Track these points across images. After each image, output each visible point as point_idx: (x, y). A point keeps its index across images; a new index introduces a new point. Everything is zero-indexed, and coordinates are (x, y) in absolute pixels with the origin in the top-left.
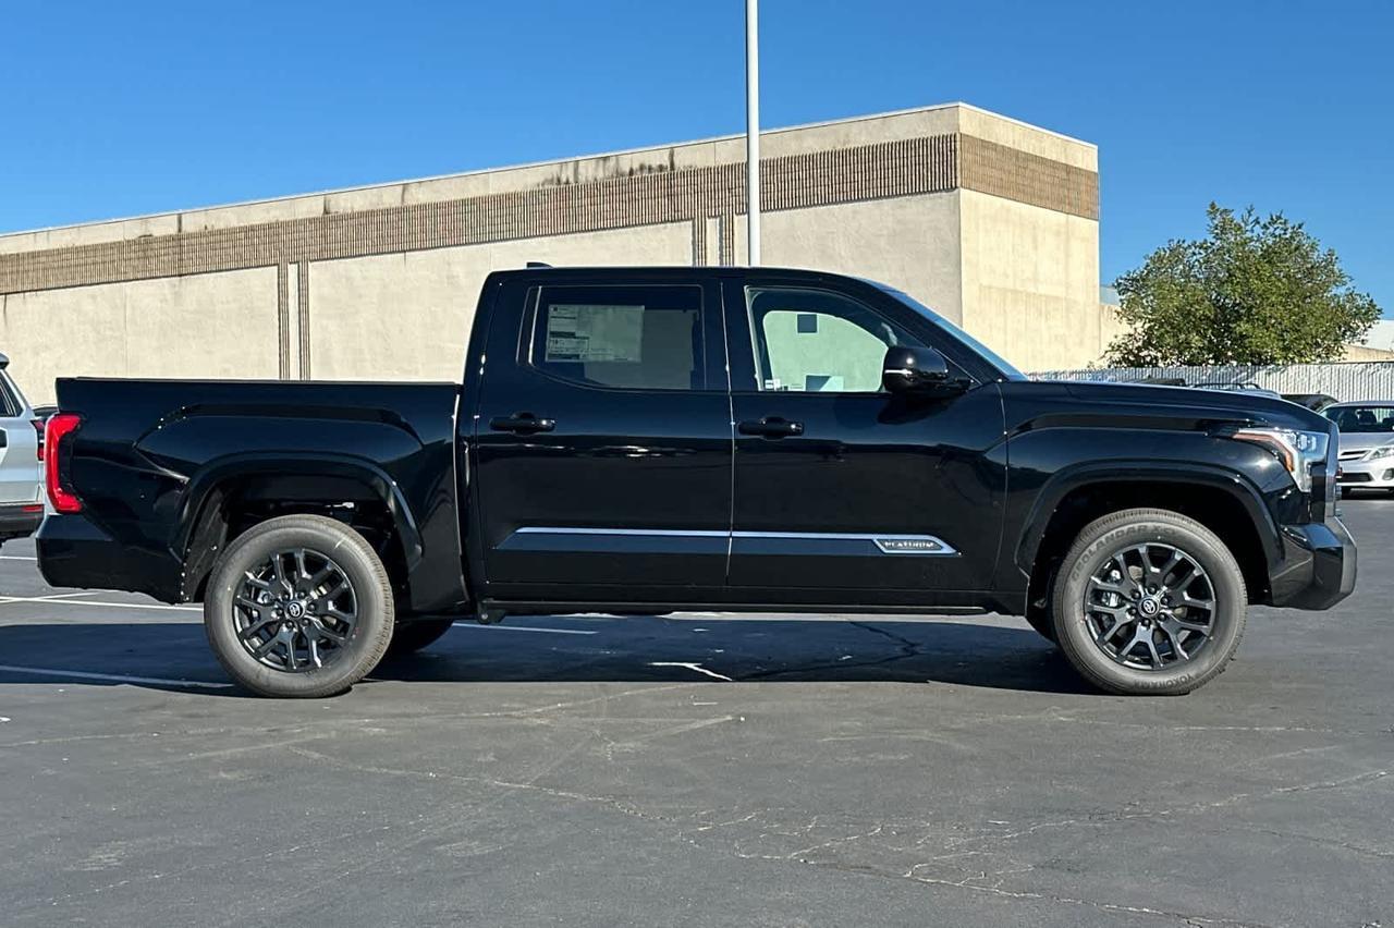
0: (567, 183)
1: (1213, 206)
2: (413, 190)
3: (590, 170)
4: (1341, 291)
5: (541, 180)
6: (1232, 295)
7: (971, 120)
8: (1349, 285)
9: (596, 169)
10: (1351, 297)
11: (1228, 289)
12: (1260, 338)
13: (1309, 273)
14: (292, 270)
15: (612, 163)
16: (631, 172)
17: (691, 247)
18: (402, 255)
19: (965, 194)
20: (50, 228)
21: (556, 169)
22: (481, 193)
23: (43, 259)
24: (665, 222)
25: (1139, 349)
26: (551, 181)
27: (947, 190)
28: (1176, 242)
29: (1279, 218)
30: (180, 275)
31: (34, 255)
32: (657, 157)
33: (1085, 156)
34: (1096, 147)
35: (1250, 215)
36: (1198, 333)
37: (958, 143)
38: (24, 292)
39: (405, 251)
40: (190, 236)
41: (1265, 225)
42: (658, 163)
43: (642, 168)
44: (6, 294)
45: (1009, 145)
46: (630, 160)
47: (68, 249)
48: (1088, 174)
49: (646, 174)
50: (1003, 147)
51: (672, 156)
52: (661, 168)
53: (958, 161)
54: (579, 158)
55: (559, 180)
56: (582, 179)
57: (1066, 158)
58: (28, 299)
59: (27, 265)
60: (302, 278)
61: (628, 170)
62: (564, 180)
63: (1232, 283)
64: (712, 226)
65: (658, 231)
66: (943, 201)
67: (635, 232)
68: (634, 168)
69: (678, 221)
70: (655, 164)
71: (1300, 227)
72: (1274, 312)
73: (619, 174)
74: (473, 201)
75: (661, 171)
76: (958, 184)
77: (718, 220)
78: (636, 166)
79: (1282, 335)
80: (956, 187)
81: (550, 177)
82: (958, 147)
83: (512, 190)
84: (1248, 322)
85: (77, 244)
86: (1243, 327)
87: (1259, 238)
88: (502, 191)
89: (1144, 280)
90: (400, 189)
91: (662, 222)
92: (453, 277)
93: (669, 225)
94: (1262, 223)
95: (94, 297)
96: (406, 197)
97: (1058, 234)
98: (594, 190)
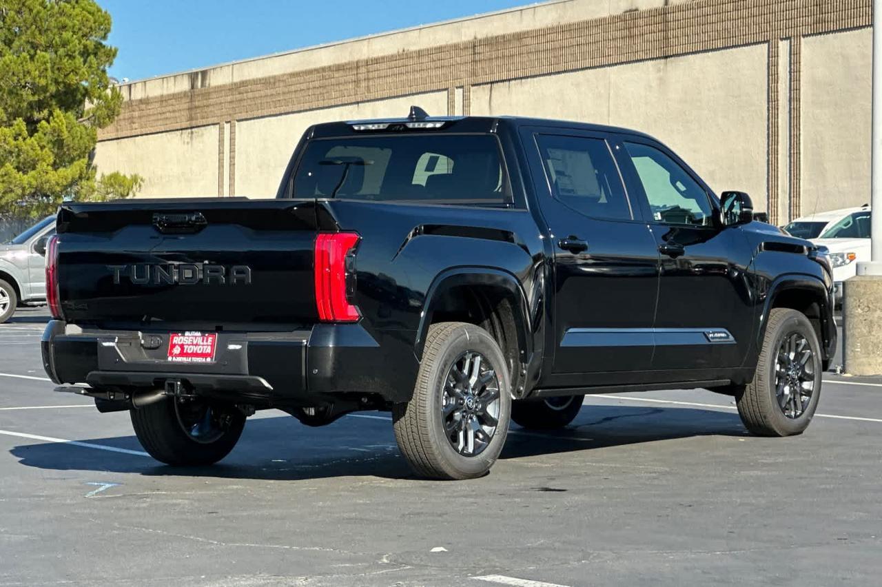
14: (784, 46)
20: (536, 4)
23: (528, 41)
30: (666, 57)
31: (519, 37)
38: (509, 80)
40: (679, 9)
44: (492, 83)
47: (553, 28)
58: (513, 88)
59: (513, 48)
60: (794, 55)
85: (562, 23)
95: (578, 85)
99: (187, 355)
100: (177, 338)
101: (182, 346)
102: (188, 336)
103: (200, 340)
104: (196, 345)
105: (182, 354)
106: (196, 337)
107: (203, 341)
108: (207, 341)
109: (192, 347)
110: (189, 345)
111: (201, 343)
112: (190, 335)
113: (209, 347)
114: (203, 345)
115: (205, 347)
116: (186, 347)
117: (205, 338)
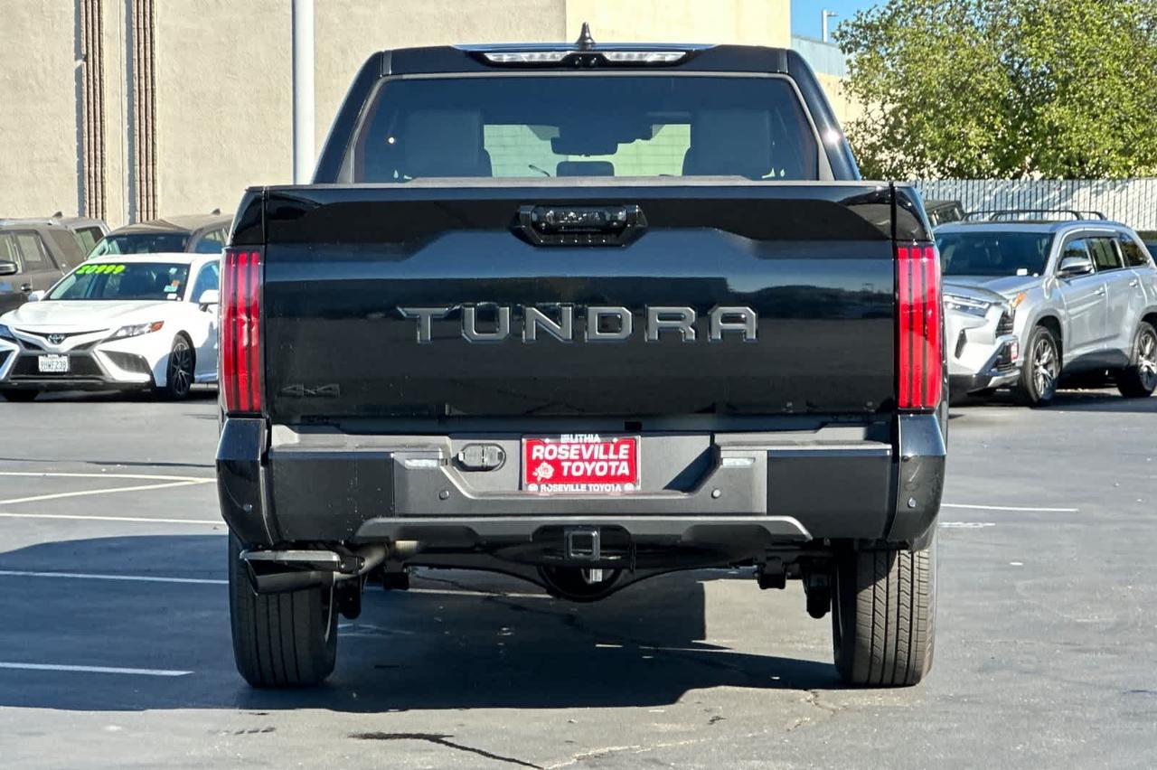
6: (1037, 57)
11: (1029, 46)
12: (1086, 134)
25: (872, 147)
36: (980, 122)
63: (1039, 36)
72: (1107, 89)
79: (1120, 128)
84: (1064, 104)
86: (1054, 113)
89: (885, 28)
99: (570, 479)
100: (541, 447)
101: (556, 464)
102: (569, 444)
103: (599, 452)
104: (591, 460)
105: (558, 477)
106: (588, 445)
107: (606, 451)
108: (617, 451)
109: (580, 464)
110: (573, 461)
111: (602, 457)
112: (572, 441)
113: (625, 464)
114: (608, 461)
115: (614, 464)
116: (566, 465)
117: (612, 448)
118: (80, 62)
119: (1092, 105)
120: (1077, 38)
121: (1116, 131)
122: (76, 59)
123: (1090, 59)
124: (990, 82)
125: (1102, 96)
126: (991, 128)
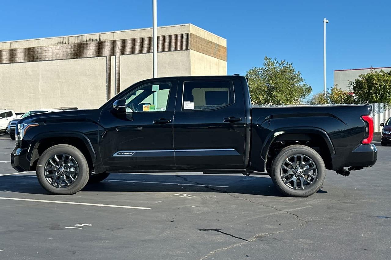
0: (66, 43)
1: (266, 57)
2: (14, 44)
3: (73, 40)
4: (301, 83)
5: (57, 42)
6: (272, 84)
7: (194, 29)
8: (304, 82)
9: (75, 40)
10: (304, 85)
12: (280, 97)
13: (292, 78)
15: (80, 38)
16: (87, 41)
17: (106, 65)
18: (10, 64)
19: (191, 51)
21: (62, 39)
22: (37, 46)
24: (98, 57)
26: (60, 43)
27: (186, 50)
28: (255, 68)
29: (284, 62)
32: (95, 36)
33: (223, 42)
34: (226, 40)
35: (275, 61)
36: (262, 95)
37: (190, 36)
39: (11, 63)
41: (280, 64)
42: (95, 39)
43: (90, 40)
45: (204, 37)
46: (86, 37)
48: (224, 48)
49: (91, 42)
50: (202, 38)
51: (100, 36)
52: (96, 40)
53: (190, 41)
54: (69, 36)
55: (63, 43)
56: (70, 42)
57: (218, 43)
61: (85, 40)
62: (64, 43)
63: (272, 80)
64: (113, 59)
65: (95, 59)
66: (185, 53)
67: (88, 60)
68: (88, 40)
69: (102, 56)
70: (94, 38)
71: (291, 64)
73: (82, 41)
74: (34, 48)
75: (96, 41)
76: (190, 48)
77: (115, 57)
78: (88, 39)
80: (189, 49)
81: (60, 42)
82: (190, 37)
83: (47, 45)
84: (276, 92)
87: (278, 67)
88: (44, 45)
90: (9, 44)
91: (96, 57)
92: (27, 72)
93: (99, 57)
94: (279, 63)
96: (11, 46)
97: (216, 65)
98: (74, 46)
118: (107, 84)
119: (281, 92)
120: (279, 80)
121: (285, 96)
122: (107, 83)
123: (281, 84)
124: (264, 88)
125: (283, 90)
126: (264, 96)
